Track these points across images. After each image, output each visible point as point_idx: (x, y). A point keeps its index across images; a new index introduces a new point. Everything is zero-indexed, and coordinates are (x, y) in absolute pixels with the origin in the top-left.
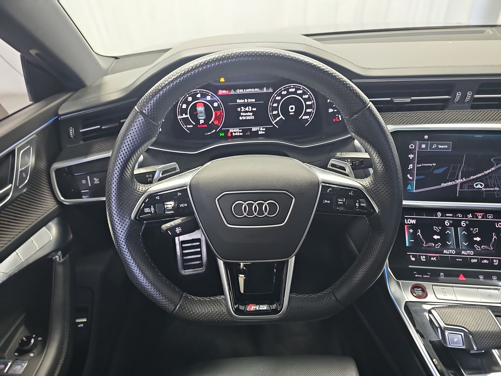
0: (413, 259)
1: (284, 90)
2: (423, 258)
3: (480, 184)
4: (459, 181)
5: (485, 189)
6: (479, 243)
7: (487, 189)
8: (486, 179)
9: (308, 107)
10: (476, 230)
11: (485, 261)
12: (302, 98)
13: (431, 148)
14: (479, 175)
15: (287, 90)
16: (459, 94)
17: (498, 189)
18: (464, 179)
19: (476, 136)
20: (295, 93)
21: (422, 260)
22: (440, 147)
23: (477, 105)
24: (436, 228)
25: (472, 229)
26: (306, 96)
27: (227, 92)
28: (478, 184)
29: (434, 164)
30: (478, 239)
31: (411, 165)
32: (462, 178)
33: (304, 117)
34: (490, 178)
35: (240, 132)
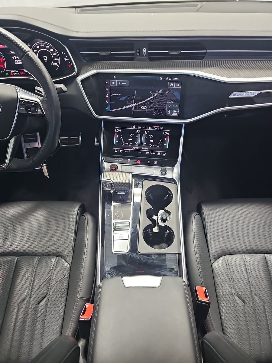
0: (116, 152)
1: (38, 46)
2: (121, 151)
3: (145, 107)
4: (134, 105)
5: (147, 110)
6: (152, 143)
7: (148, 110)
8: (148, 104)
9: (55, 57)
10: (152, 136)
11: (153, 153)
12: (50, 51)
13: (118, 84)
14: (144, 102)
15: (39, 45)
16: (138, 50)
17: (154, 110)
18: (136, 104)
19: (142, 77)
20: (44, 47)
21: (121, 152)
22: (122, 83)
23: (152, 57)
24: (131, 135)
25: (150, 136)
26: (52, 50)
27: (3, 46)
28: (143, 107)
29: (120, 95)
30: (152, 141)
31: (107, 95)
32: (135, 103)
33: (54, 64)
34: (150, 103)
35: (17, 73)
